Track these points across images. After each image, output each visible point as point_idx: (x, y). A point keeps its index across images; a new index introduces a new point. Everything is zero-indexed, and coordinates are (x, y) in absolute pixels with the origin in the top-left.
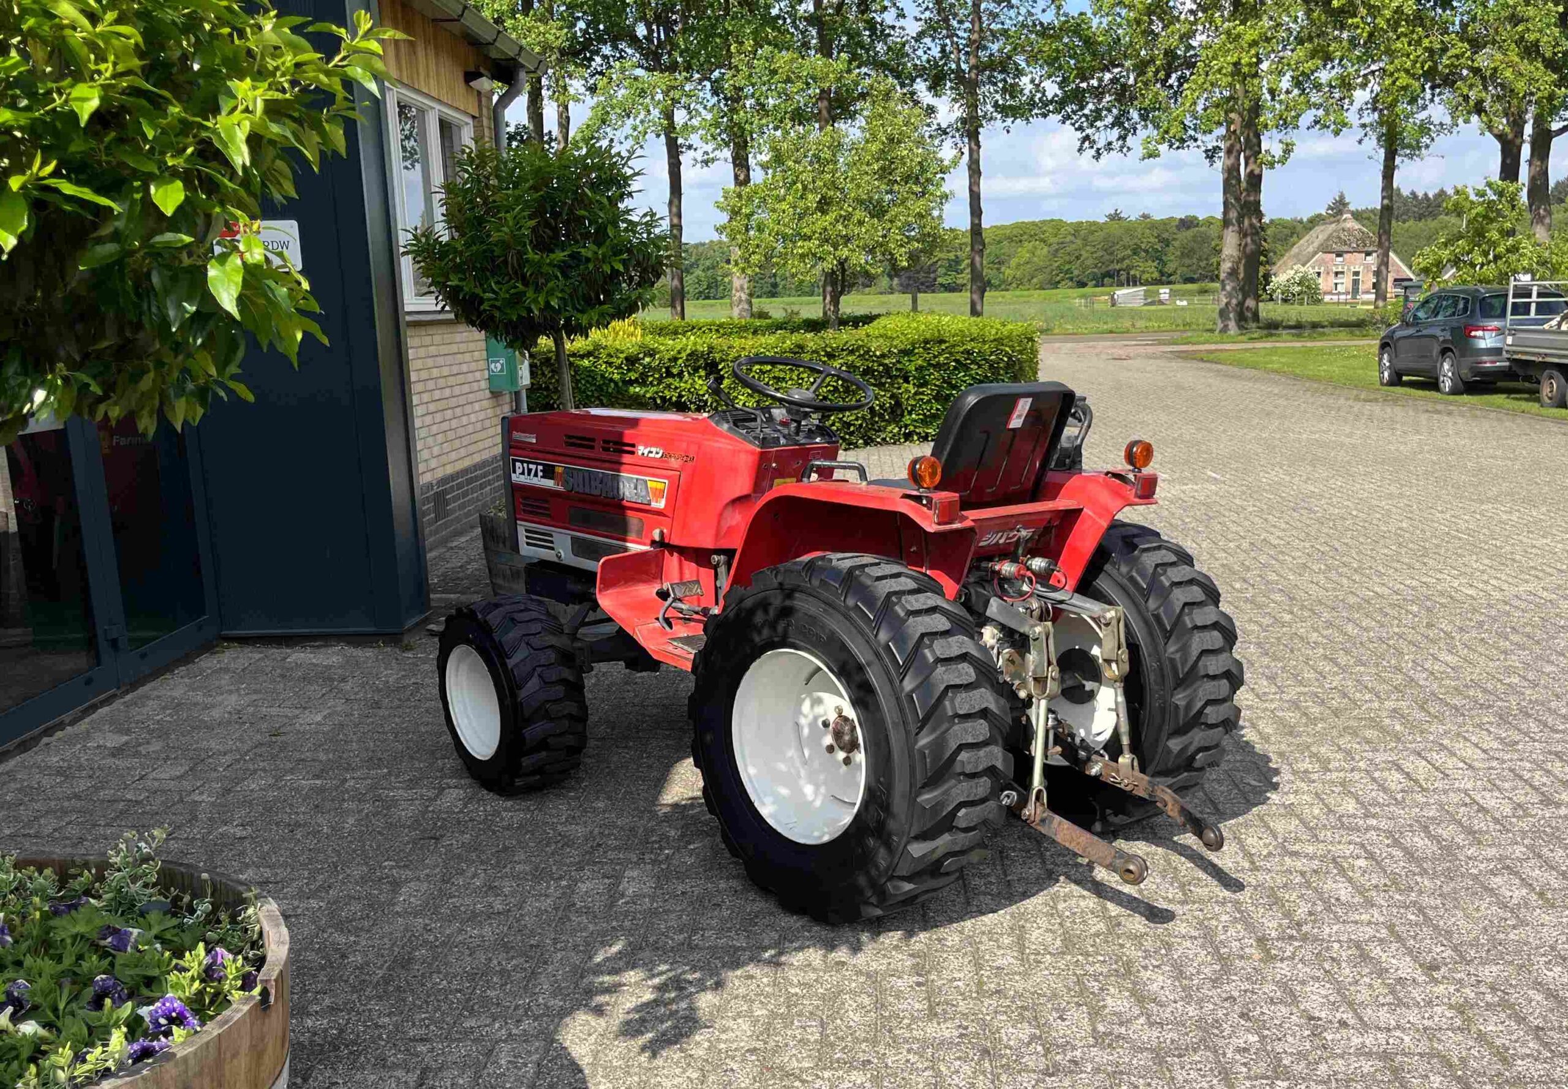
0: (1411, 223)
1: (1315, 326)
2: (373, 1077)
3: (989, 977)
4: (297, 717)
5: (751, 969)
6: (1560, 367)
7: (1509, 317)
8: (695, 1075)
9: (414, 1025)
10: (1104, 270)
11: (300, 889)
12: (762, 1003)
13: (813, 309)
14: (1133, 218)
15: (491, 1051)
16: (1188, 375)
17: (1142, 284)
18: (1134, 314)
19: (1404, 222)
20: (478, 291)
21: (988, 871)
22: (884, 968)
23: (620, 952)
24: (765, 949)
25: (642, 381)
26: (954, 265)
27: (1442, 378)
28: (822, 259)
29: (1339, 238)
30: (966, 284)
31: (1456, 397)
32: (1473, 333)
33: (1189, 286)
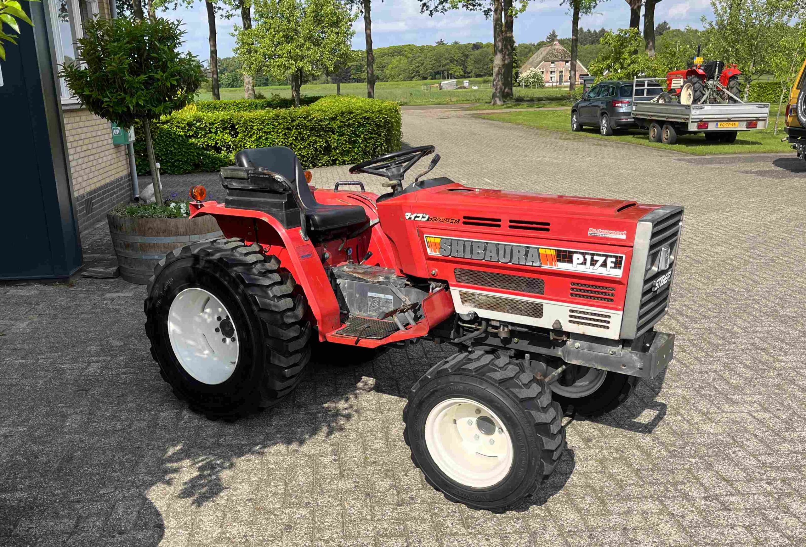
0: (588, 45)
1: (540, 99)
2: (51, 523)
3: (370, 455)
4: (12, 325)
5: (248, 456)
6: (658, 122)
7: (634, 96)
8: (220, 515)
9: (73, 494)
10: (436, 71)
11: (13, 421)
12: (255, 474)
13: (287, 93)
14: (449, 44)
15: (114, 506)
16: (478, 126)
17: (455, 78)
18: (451, 94)
19: (584, 45)
20: (100, 97)
21: (372, 398)
22: (317, 452)
23: (181, 449)
24: (257, 445)
25: (195, 136)
26: (359, 69)
27: (602, 128)
28: (289, 68)
29: (552, 54)
30: (365, 79)
31: (609, 137)
32: (617, 105)
33: (479, 79)
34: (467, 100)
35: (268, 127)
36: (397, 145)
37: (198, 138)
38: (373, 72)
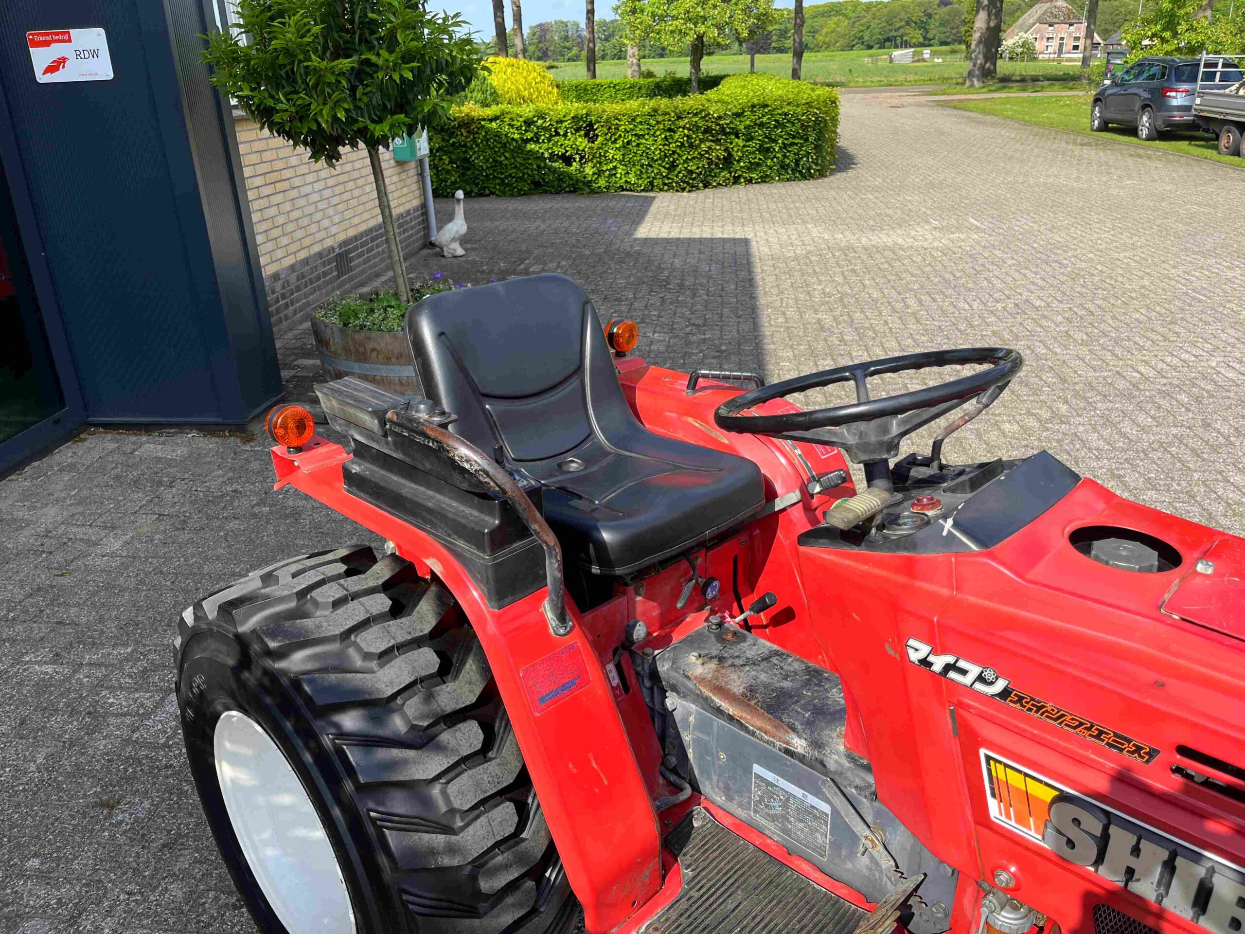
1: (1035, 79)
6: (1237, 124)
7: (1199, 83)
10: (886, 36)
16: (947, 121)
17: (911, 47)
18: (905, 70)
25: (536, 139)
26: (783, 34)
27: (1140, 128)
28: (686, 34)
29: (1052, 13)
30: (790, 48)
31: (1151, 142)
32: (1168, 94)
33: (944, 48)
34: (930, 80)
35: (641, 127)
36: (831, 154)
37: (540, 143)
38: (801, 40)
